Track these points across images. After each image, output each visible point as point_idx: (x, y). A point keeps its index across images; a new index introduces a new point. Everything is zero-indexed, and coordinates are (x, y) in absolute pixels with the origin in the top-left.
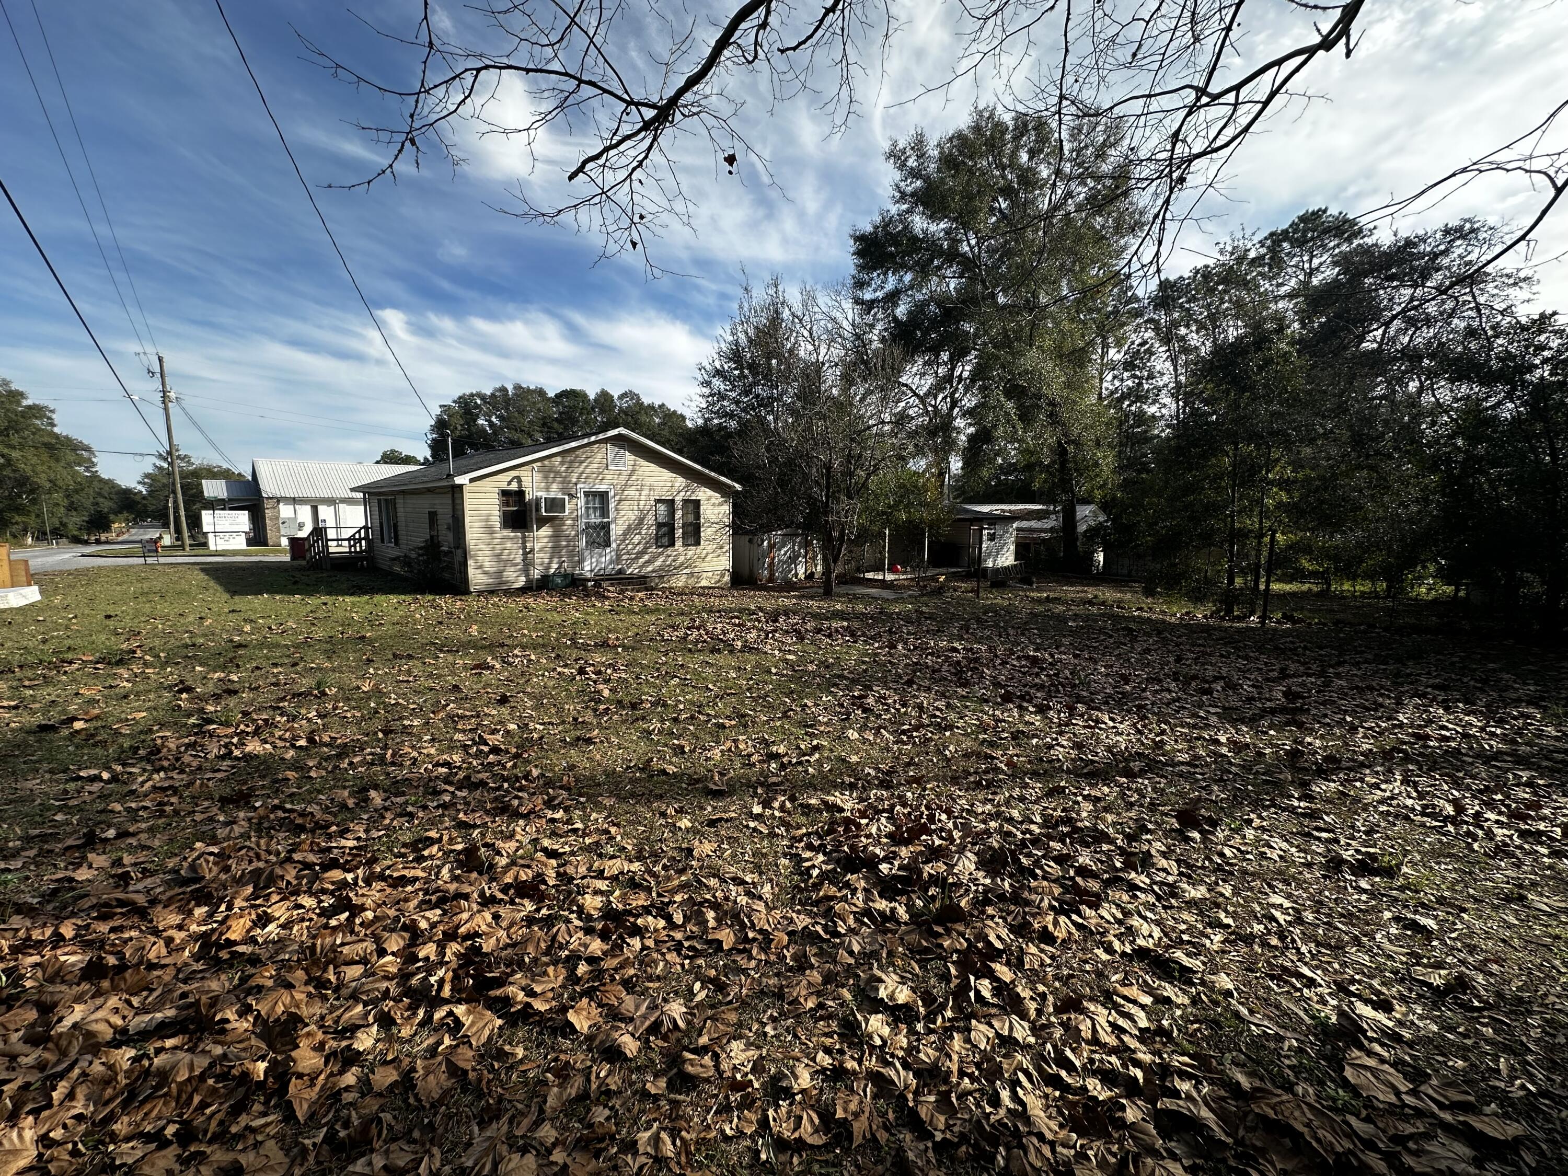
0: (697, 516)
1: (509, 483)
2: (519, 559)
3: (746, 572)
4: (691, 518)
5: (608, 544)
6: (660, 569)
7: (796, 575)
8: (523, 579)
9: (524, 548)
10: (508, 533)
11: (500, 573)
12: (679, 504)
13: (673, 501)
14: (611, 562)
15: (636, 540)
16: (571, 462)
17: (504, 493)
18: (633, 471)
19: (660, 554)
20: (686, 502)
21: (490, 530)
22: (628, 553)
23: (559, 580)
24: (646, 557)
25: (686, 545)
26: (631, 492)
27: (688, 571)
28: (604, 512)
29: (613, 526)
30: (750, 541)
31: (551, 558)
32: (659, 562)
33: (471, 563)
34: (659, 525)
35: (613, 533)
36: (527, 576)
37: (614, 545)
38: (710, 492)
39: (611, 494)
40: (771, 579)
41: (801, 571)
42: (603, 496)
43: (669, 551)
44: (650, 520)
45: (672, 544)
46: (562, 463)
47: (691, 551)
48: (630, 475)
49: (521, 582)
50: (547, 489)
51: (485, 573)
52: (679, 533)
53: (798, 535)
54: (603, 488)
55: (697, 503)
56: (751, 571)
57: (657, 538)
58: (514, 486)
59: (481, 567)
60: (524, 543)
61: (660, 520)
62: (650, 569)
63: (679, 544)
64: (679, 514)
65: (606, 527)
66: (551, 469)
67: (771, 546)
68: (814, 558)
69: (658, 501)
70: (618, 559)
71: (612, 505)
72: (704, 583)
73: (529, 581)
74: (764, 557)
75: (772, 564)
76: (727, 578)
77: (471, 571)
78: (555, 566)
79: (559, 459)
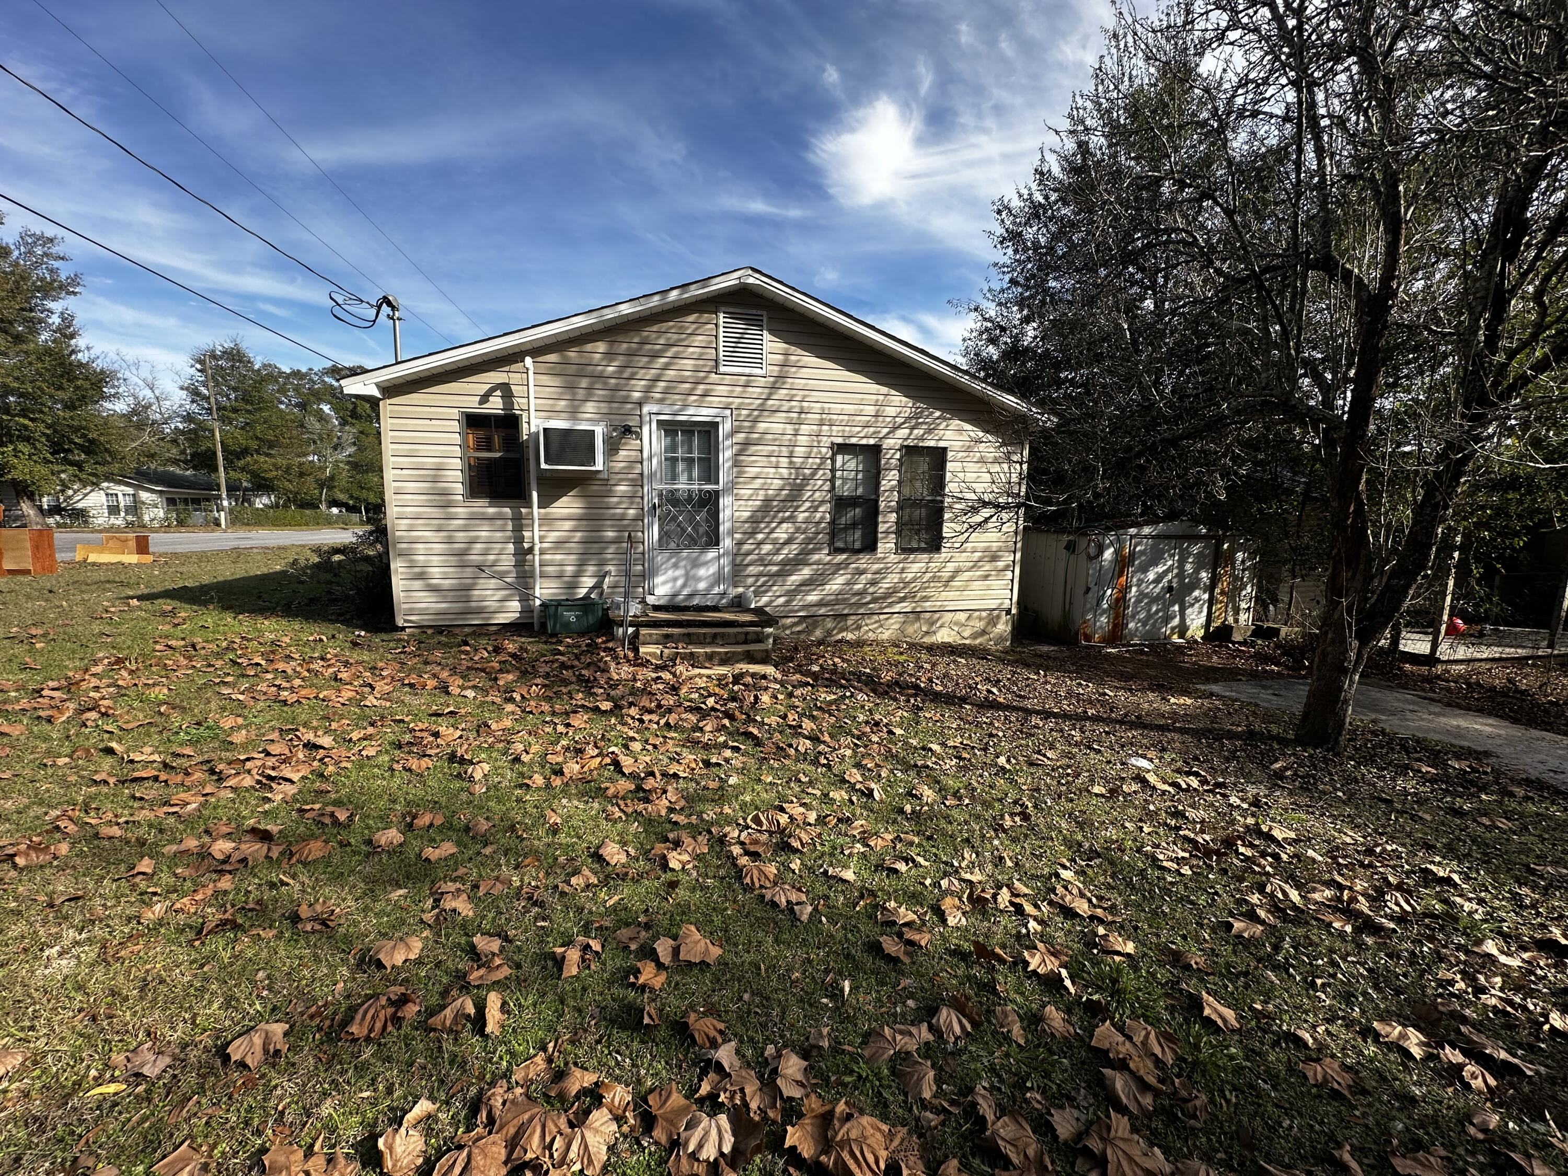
0: (938, 484)
1: (485, 398)
2: (507, 562)
3: (1054, 613)
4: (921, 490)
5: (713, 540)
6: (839, 599)
7: (1182, 630)
8: (515, 605)
9: (519, 540)
10: (483, 507)
11: (464, 591)
12: (891, 456)
13: (875, 450)
14: (718, 578)
15: (782, 533)
16: (630, 354)
17: (473, 421)
18: (781, 377)
19: (838, 567)
20: (910, 451)
21: (442, 498)
22: (761, 561)
23: (571, 616)
24: (806, 572)
25: (904, 549)
26: (773, 425)
27: (906, 606)
28: (710, 471)
29: (725, 502)
30: (1071, 547)
31: (581, 565)
32: (836, 584)
33: (398, 567)
34: (840, 504)
35: (725, 515)
36: (526, 599)
37: (727, 543)
38: (971, 431)
39: (724, 429)
40: (1116, 635)
41: (1196, 621)
42: (708, 431)
43: (863, 561)
44: (818, 490)
45: (870, 546)
46: (609, 355)
47: (918, 565)
48: (774, 388)
49: (512, 611)
50: (573, 413)
51: (435, 589)
52: (888, 521)
53: (1195, 538)
54: (703, 414)
55: (939, 456)
56: (1067, 616)
57: (834, 531)
58: (495, 405)
59: (421, 576)
60: (518, 529)
61: (846, 490)
62: (813, 598)
63: (886, 545)
64: (890, 480)
65: (710, 502)
66: (582, 370)
67: (1123, 563)
68: (1233, 595)
69: (841, 449)
70: (737, 572)
71: (726, 456)
72: (944, 636)
73: (527, 610)
74: (1101, 583)
75: (1120, 601)
76: (1003, 627)
77: (398, 584)
78: (588, 582)
79: (601, 347)
